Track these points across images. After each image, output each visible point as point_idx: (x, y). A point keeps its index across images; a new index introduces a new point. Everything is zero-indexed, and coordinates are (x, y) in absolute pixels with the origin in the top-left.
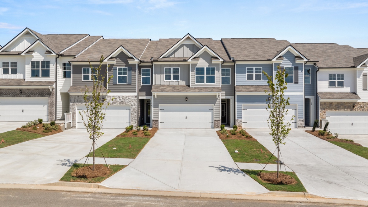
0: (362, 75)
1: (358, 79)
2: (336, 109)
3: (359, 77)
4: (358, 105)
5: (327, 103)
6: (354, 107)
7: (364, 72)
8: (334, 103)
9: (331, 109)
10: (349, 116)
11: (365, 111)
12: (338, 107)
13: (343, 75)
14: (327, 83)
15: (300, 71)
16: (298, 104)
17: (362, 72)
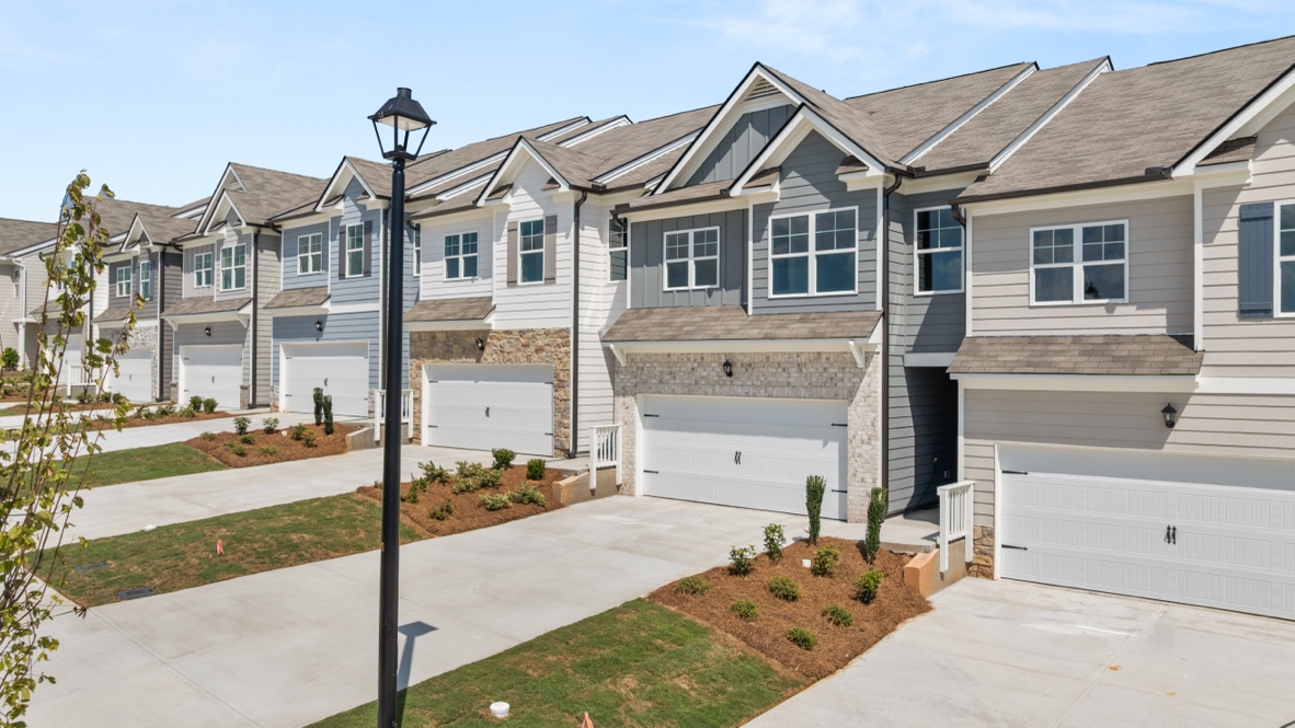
0: (505, 232)
1: (496, 246)
2: (443, 358)
3: (498, 239)
4: (495, 341)
5: (423, 337)
6: (482, 349)
7: (511, 217)
8: (439, 336)
9: (434, 358)
10: (480, 383)
11: (509, 363)
12: (447, 351)
13: (474, 236)
14: (441, 266)
15: (374, 236)
16: (369, 341)
17: (506, 220)
